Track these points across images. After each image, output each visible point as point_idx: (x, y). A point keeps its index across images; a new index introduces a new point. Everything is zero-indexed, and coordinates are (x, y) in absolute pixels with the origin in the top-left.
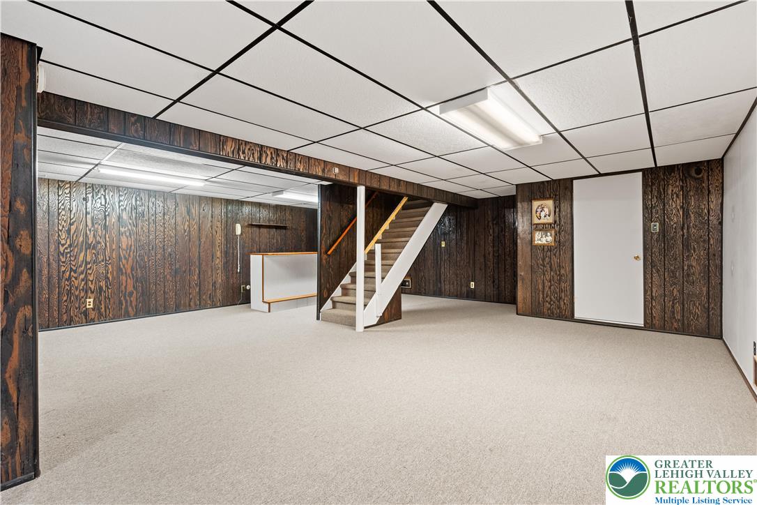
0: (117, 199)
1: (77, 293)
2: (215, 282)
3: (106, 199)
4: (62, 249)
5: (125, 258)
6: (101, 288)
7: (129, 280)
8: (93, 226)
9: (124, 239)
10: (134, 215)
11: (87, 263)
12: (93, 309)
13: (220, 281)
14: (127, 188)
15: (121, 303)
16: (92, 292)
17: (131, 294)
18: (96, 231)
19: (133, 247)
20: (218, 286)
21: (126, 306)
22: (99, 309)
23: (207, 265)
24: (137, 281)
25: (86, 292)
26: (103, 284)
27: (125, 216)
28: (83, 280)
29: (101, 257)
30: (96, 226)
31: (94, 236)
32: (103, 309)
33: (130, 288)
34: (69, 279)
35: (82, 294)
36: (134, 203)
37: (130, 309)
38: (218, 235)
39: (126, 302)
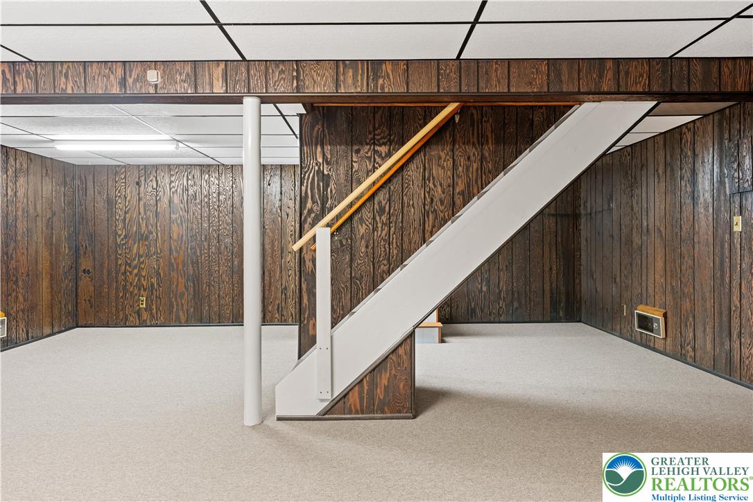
0: (167, 181)
1: (131, 289)
2: (286, 288)
3: (157, 181)
4: (119, 240)
5: (177, 251)
6: (152, 285)
7: (180, 278)
8: (145, 214)
9: (175, 227)
10: (185, 197)
11: (140, 256)
12: (146, 310)
13: (293, 286)
14: (179, 166)
15: (171, 305)
16: (145, 290)
17: (182, 295)
18: (148, 219)
19: (184, 238)
20: (290, 293)
21: (177, 309)
22: (151, 310)
23: (274, 262)
24: (188, 280)
25: (139, 289)
26: (154, 280)
27: (176, 200)
28: (136, 275)
29: (153, 249)
30: (148, 213)
31: (146, 225)
32: (154, 311)
33: (181, 288)
34: (125, 273)
35: (136, 292)
36: (185, 183)
37: (181, 313)
38: (291, 218)
39: (177, 305)
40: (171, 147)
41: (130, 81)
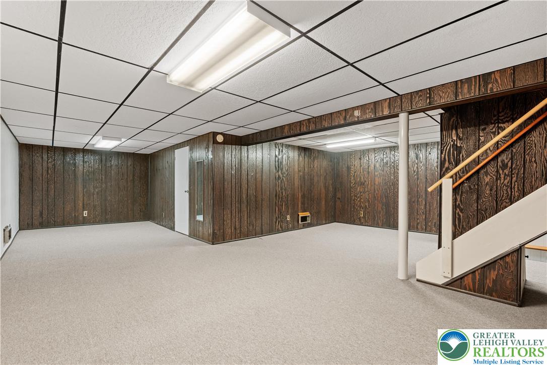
0: (373, 156)
1: (357, 208)
3: (369, 157)
4: (352, 185)
5: (378, 190)
6: (366, 206)
7: (379, 204)
8: (363, 172)
9: (377, 179)
10: (382, 164)
11: (361, 193)
12: (363, 218)
14: (379, 148)
15: (375, 216)
16: (363, 208)
17: (380, 212)
18: (364, 175)
19: (381, 184)
21: (378, 219)
22: (365, 218)
24: (383, 205)
25: (360, 208)
26: (367, 204)
27: (378, 165)
28: (359, 201)
29: (366, 189)
30: (364, 172)
31: (364, 178)
32: (367, 219)
33: (380, 209)
34: (354, 200)
35: (359, 209)
36: (382, 157)
37: (379, 221)
39: (378, 217)
40: (372, 141)
41: (348, 117)
